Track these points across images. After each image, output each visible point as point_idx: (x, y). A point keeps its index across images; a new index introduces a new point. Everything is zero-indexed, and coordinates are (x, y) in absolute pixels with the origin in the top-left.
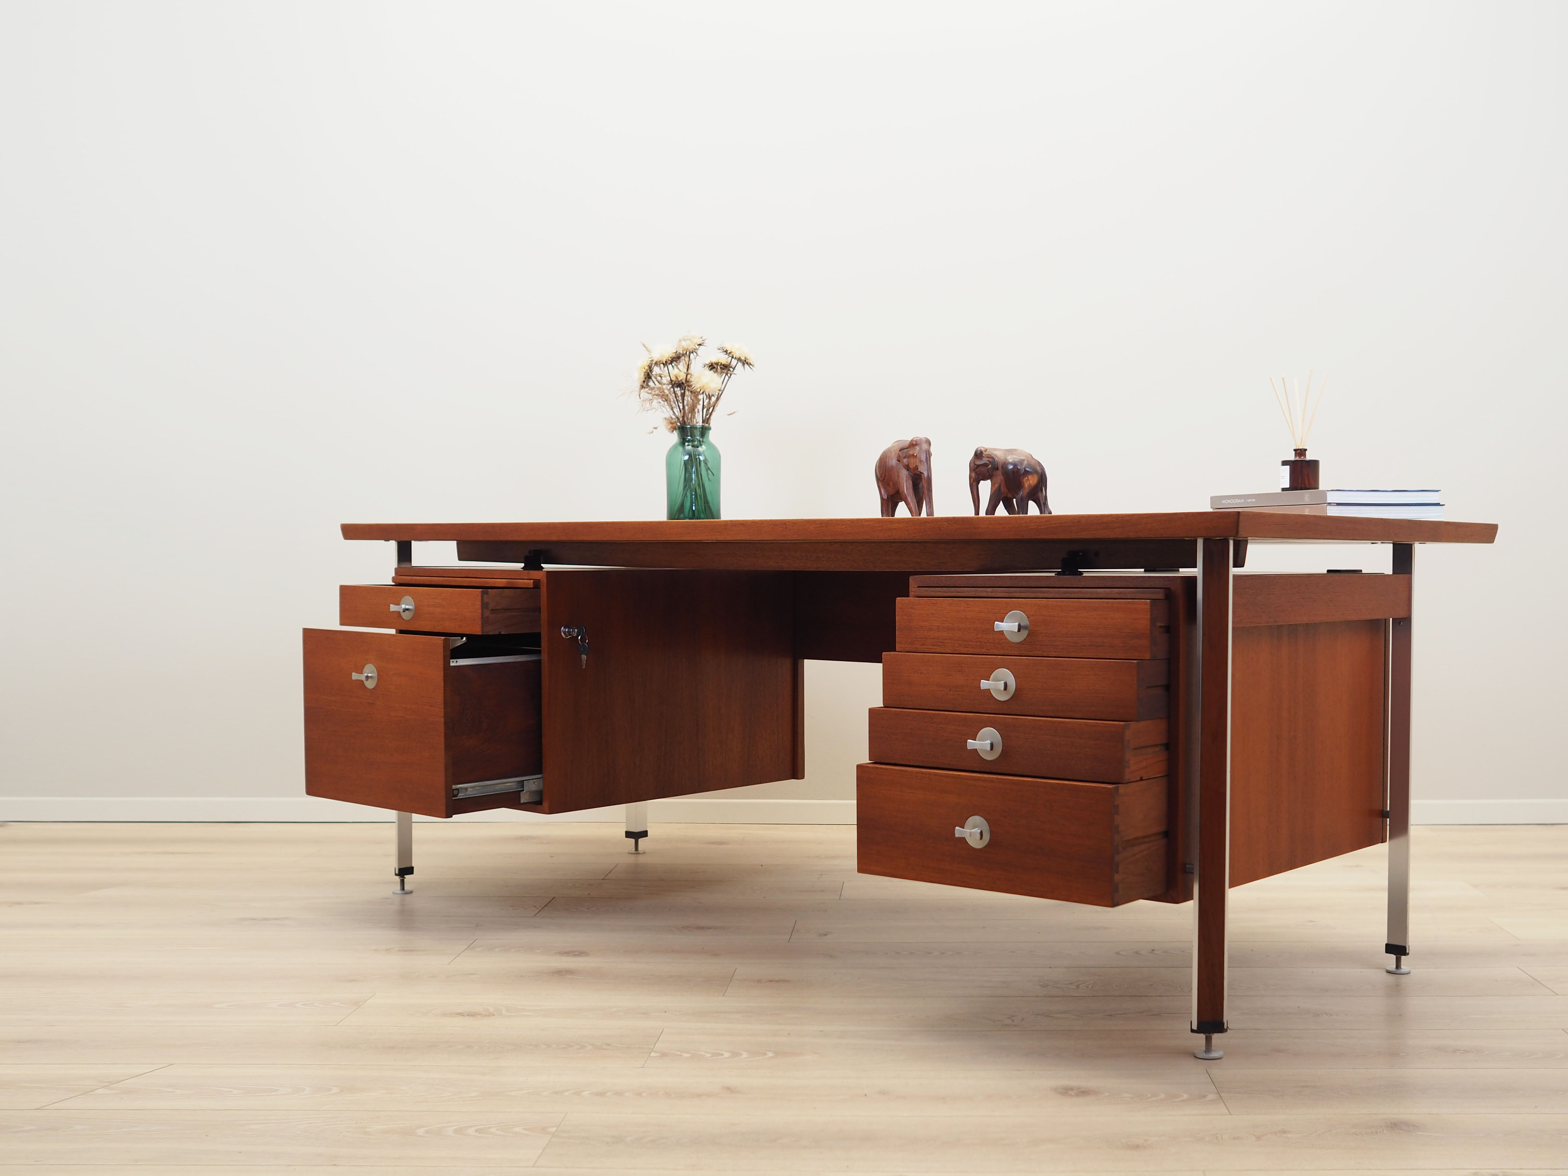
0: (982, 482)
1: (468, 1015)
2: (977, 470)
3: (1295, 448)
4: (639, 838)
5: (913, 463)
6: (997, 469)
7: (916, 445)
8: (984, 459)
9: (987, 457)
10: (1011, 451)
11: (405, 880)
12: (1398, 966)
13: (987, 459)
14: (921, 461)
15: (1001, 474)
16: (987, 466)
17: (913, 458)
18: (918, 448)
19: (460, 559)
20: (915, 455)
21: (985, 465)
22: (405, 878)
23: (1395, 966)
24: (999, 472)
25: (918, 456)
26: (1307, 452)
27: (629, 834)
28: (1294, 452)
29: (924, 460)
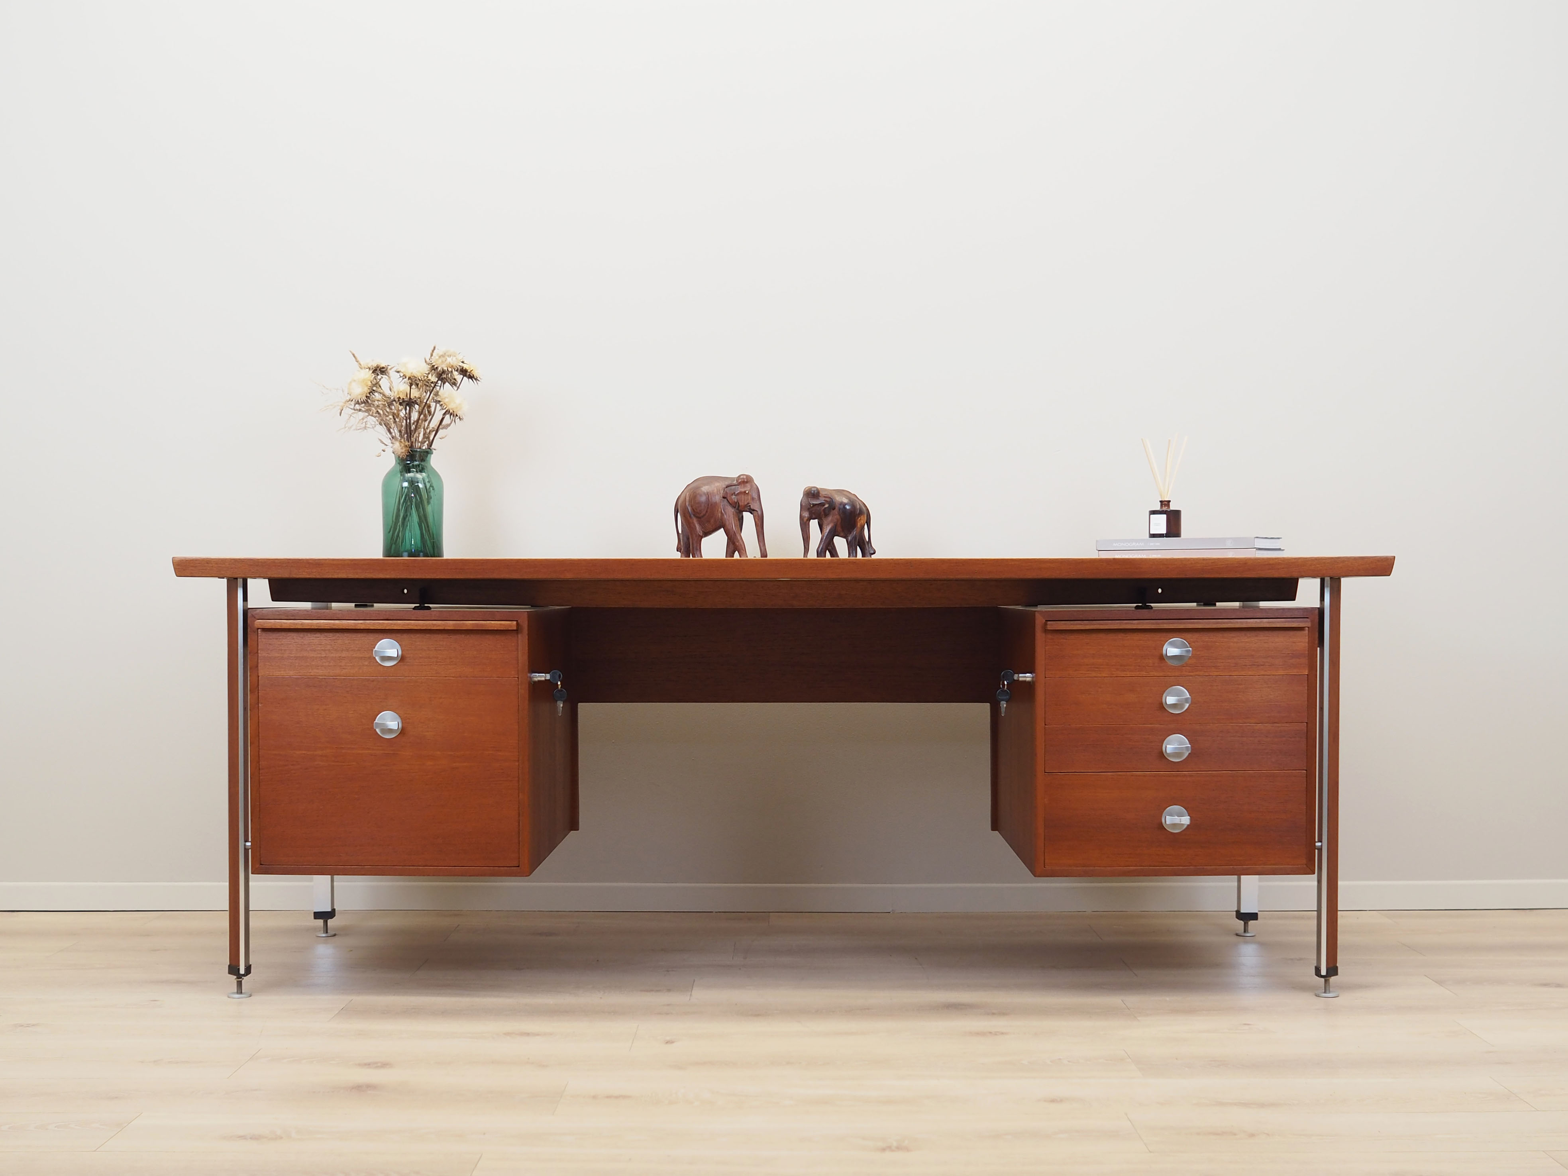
0: (811, 520)
1: (251, 1138)
2: (811, 510)
3: (1161, 500)
4: (328, 919)
5: (744, 500)
6: (834, 509)
7: (747, 482)
8: (820, 498)
9: (825, 497)
10: (841, 492)
11: (243, 981)
12: (1245, 931)
13: (824, 499)
14: (753, 499)
15: (837, 513)
16: (824, 505)
17: (744, 495)
18: (748, 485)
19: (274, 599)
20: (747, 492)
21: (822, 504)
22: (243, 979)
23: (1243, 931)
24: (836, 511)
25: (750, 493)
26: (1171, 503)
27: (318, 915)
28: (1160, 503)
29: (756, 498)
